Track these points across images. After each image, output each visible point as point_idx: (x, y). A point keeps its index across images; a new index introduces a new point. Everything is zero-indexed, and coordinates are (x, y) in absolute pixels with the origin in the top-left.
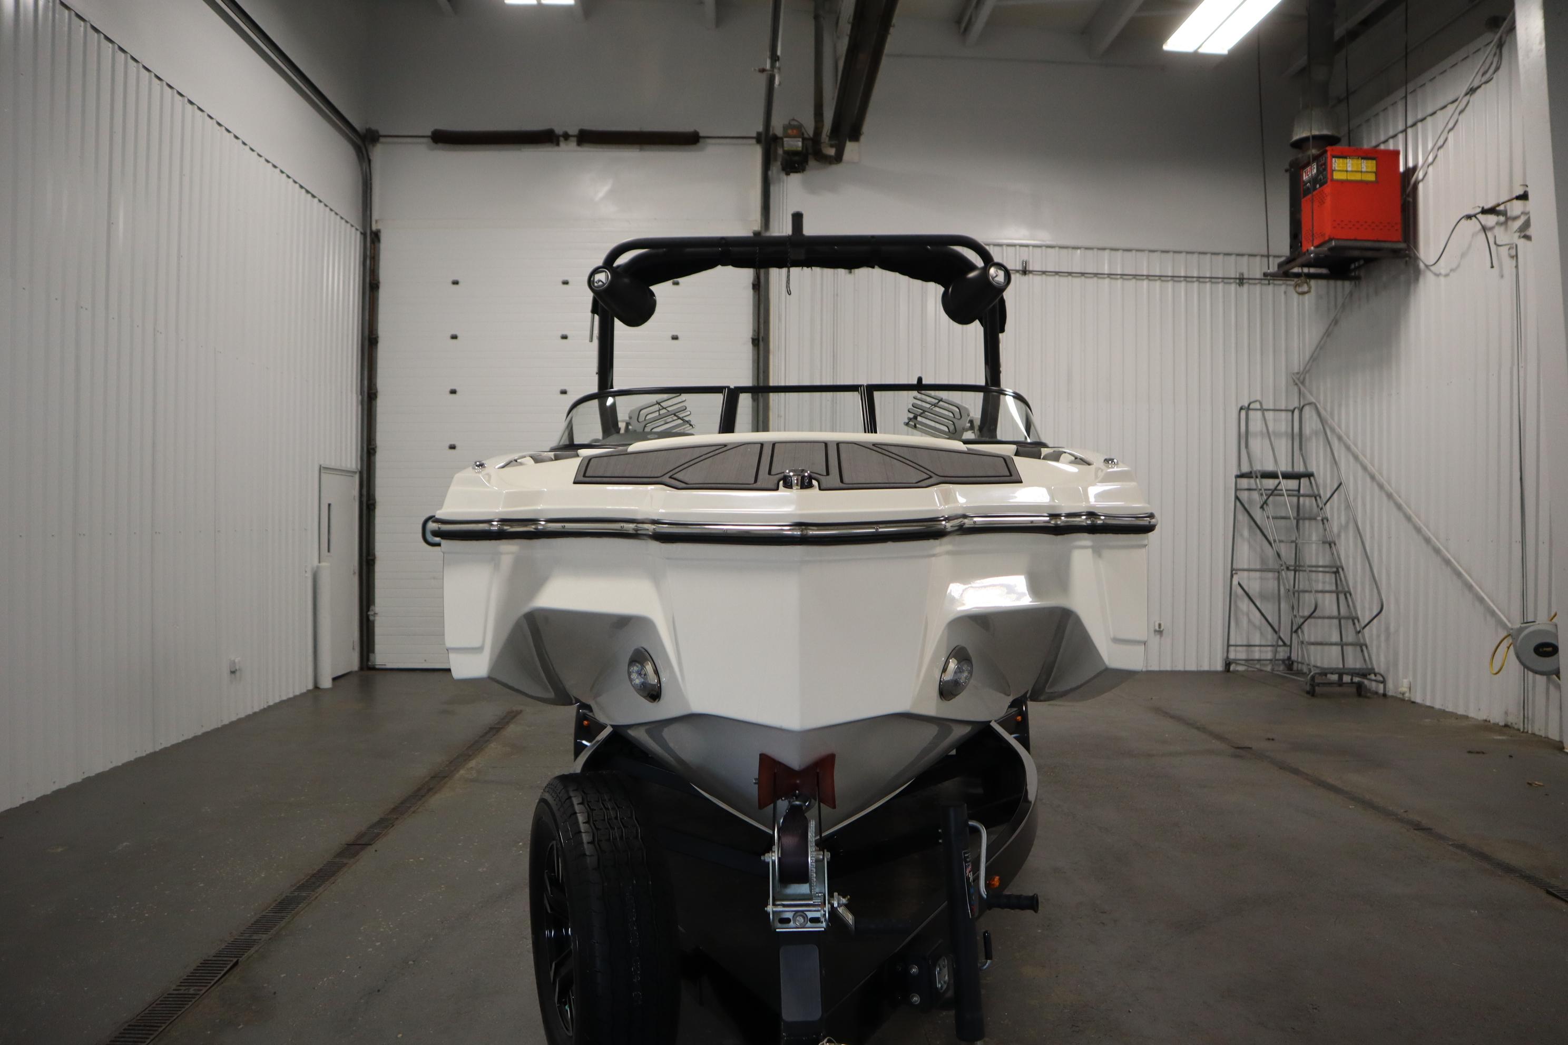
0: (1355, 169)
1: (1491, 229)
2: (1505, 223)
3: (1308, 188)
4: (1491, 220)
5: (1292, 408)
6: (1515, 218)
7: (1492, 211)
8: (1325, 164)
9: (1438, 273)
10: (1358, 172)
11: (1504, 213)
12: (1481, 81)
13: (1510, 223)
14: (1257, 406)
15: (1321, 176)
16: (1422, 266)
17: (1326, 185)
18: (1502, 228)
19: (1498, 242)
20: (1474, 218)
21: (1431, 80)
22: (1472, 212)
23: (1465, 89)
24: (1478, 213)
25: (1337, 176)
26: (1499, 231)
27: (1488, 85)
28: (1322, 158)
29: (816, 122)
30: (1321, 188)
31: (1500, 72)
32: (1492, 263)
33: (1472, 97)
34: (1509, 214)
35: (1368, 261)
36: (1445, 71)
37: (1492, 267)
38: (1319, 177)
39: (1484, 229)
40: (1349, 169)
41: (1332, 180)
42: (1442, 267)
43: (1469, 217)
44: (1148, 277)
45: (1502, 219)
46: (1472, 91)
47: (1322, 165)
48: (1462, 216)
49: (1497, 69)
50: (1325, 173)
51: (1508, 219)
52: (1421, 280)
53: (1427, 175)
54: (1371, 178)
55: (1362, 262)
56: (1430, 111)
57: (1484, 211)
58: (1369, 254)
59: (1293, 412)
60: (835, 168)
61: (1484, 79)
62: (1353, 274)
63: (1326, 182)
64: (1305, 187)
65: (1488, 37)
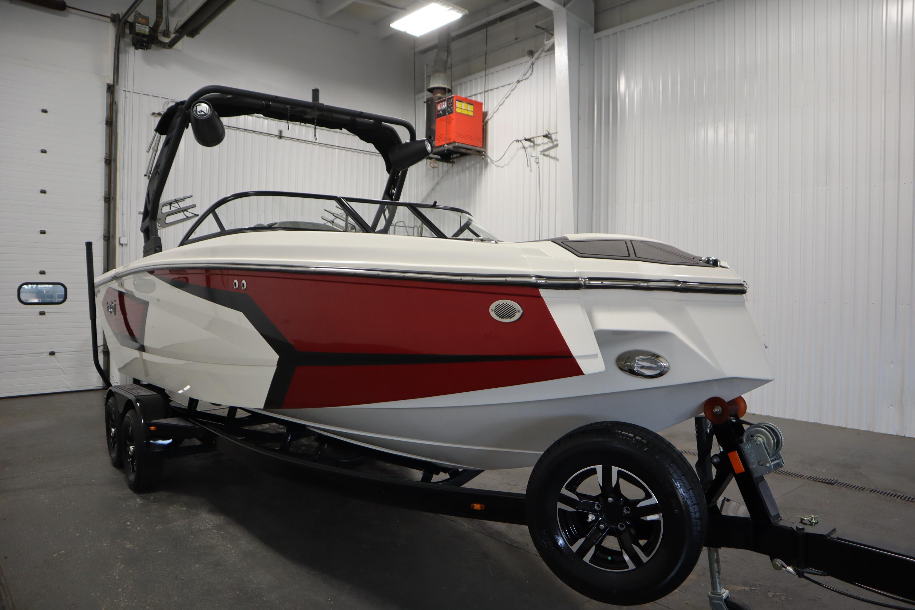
0: (465, 108)
1: (527, 148)
2: (534, 146)
3: (441, 114)
4: (527, 144)
5: (413, 226)
6: (538, 145)
7: (529, 140)
8: (452, 103)
9: (498, 165)
10: (466, 110)
11: (534, 143)
12: (522, 78)
13: (536, 146)
14: (402, 224)
15: (449, 109)
16: (489, 160)
17: (452, 114)
18: (532, 149)
19: (532, 156)
20: (520, 142)
21: (497, 72)
22: (520, 139)
23: (516, 80)
24: (523, 140)
25: (458, 110)
26: (529, 150)
27: (526, 80)
28: (451, 100)
29: (157, 17)
30: (450, 115)
31: (532, 76)
32: (528, 164)
33: (518, 84)
34: (535, 143)
35: (463, 155)
36: (504, 69)
37: (528, 166)
38: (449, 110)
39: (524, 148)
40: (463, 108)
41: (456, 112)
42: (501, 163)
43: (518, 141)
44: (339, 147)
45: (532, 144)
46: (519, 81)
47: (450, 104)
48: (514, 140)
49: (531, 74)
50: (452, 107)
51: (535, 145)
52: (489, 167)
53: (493, 117)
54: (471, 114)
55: (459, 155)
56: (496, 86)
57: (526, 140)
58: (464, 151)
59: (413, 228)
60: (166, 52)
61: (525, 78)
62: (451, 160)
63: (452, 112)
64: (438, 113)
65: (527, 58)
